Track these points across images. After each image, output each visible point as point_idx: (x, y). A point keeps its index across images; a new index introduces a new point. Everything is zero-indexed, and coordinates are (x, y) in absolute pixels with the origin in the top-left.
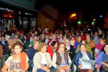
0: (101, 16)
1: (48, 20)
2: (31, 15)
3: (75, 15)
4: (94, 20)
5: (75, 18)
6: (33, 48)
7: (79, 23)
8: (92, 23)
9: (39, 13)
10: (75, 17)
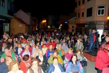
0: (66, 22)
1: (21, 25)
2: (3, 20)
3: (45, 21)
4: (61, 25)
5: (46, 24)
6: (6, 64)
7: (49, 27)
8: (59, 27)
9: (13, 18)
10: (45, 22)
